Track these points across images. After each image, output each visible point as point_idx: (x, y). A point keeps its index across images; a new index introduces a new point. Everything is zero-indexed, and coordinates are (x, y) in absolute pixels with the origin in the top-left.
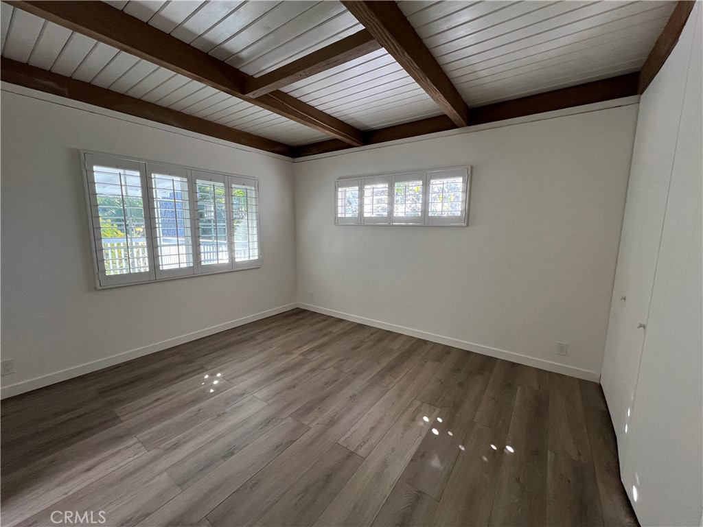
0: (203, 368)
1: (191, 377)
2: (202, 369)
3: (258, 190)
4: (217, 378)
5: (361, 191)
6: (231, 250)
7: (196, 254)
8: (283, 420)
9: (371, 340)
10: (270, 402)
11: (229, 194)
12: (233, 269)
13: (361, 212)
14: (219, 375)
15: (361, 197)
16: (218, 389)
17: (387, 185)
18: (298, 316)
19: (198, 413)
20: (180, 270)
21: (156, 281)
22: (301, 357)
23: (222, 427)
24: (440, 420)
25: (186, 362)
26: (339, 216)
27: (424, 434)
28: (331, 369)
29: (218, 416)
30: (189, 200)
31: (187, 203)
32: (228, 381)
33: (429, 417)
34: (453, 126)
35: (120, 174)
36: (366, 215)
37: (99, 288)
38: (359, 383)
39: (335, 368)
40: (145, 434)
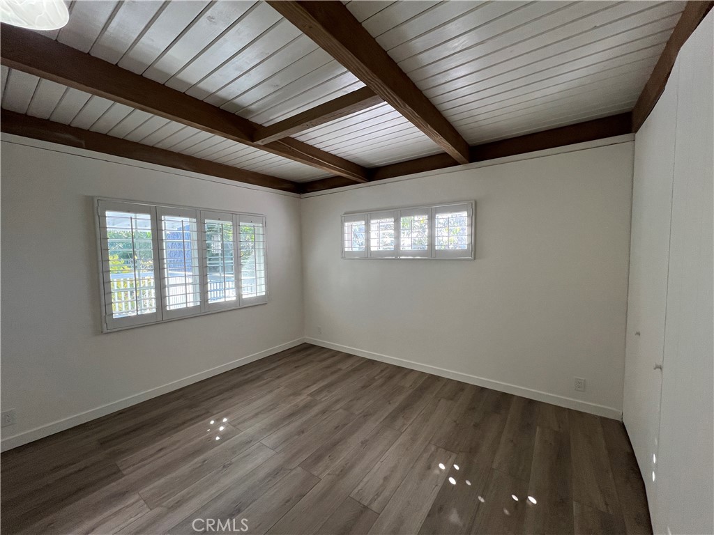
0: (208, 412)
1: (195, 423)
2: (207, 414)
3: (265, 226)
4: (223, 424)
5: (368, 225)
6: (238, 287)
7: (204, 292)
8: (291, 470)
9: (381, 377)
10: (278, 450)
11: (237, 233)
12: (241, 306)
13: (368, 247)
14: (225, 420)
15: (368, 230)
16: (225, 437)
17: (393, 219)
18: (305, 351)
19: (202, 465)
20: (187, 309)
21: (163, 322)
22: (309, 398)
23: (227, 481)
24: (457, 467)
25: (191, 407)
26: (346, 250)
27: (440, 485)
28: (341, 411)
29: (224, 467)
30: (198, 240)
31: (196, 242)
32: (235, 427)
33: (445, 464)
34: (455, 163)
35: (131, 218)
36: (373, 249)
37: (105, 331)
38: (371, 426)
39: (345, 409)
40: (147, 490)
